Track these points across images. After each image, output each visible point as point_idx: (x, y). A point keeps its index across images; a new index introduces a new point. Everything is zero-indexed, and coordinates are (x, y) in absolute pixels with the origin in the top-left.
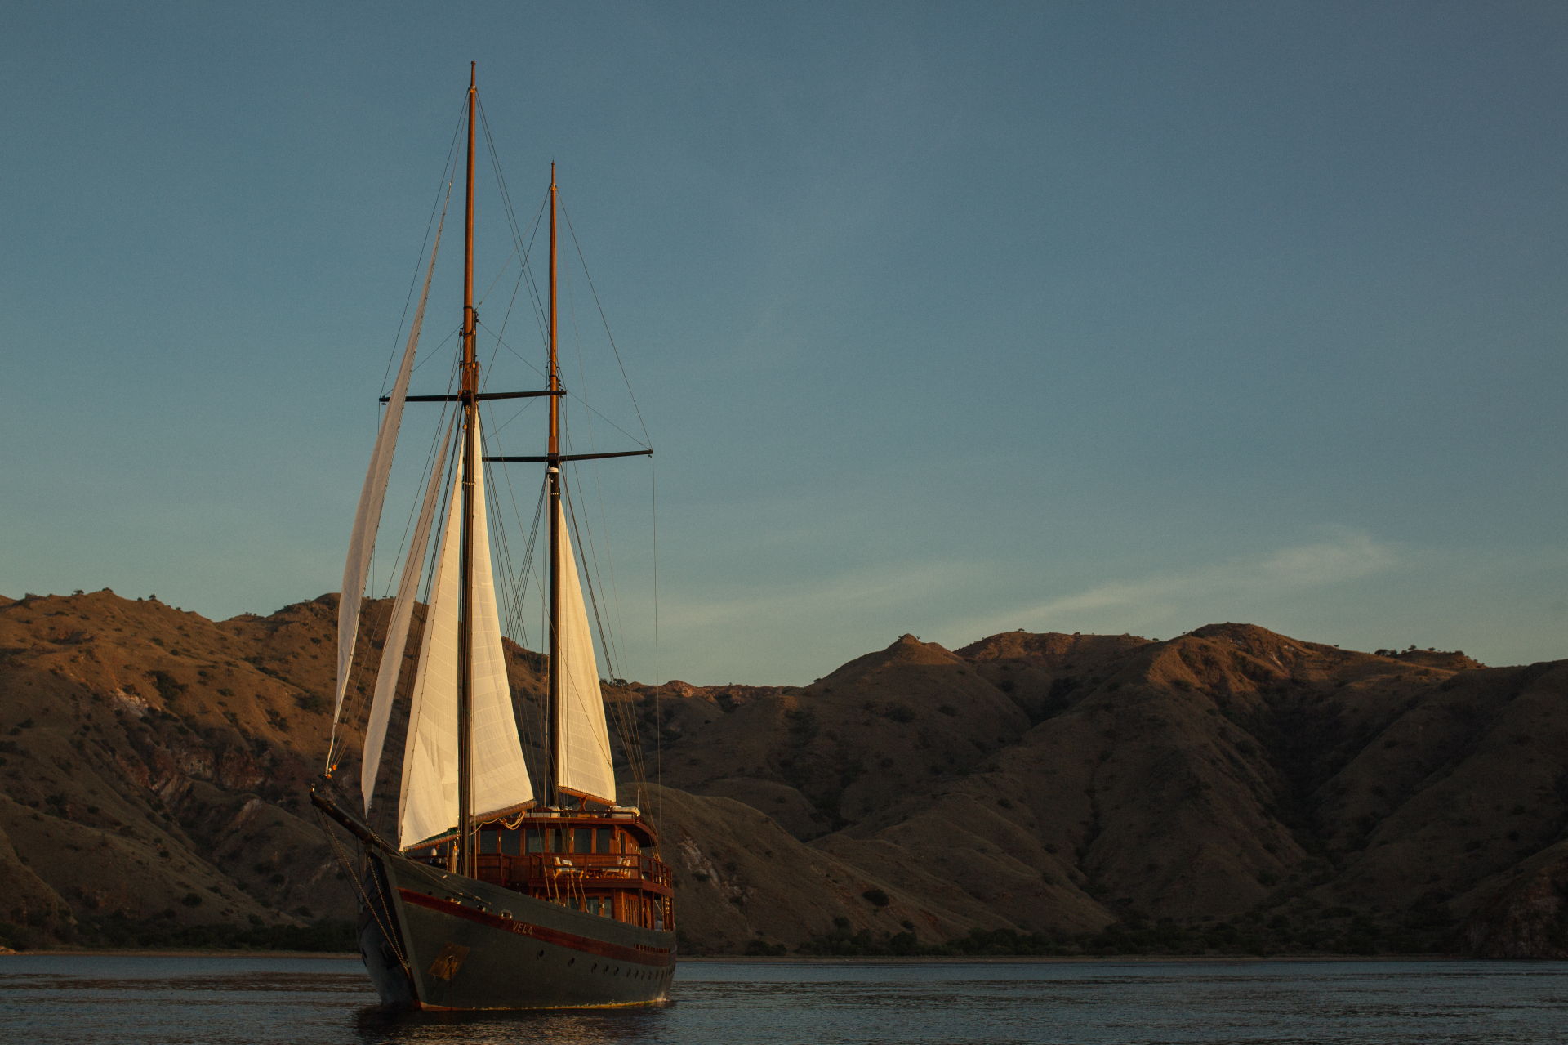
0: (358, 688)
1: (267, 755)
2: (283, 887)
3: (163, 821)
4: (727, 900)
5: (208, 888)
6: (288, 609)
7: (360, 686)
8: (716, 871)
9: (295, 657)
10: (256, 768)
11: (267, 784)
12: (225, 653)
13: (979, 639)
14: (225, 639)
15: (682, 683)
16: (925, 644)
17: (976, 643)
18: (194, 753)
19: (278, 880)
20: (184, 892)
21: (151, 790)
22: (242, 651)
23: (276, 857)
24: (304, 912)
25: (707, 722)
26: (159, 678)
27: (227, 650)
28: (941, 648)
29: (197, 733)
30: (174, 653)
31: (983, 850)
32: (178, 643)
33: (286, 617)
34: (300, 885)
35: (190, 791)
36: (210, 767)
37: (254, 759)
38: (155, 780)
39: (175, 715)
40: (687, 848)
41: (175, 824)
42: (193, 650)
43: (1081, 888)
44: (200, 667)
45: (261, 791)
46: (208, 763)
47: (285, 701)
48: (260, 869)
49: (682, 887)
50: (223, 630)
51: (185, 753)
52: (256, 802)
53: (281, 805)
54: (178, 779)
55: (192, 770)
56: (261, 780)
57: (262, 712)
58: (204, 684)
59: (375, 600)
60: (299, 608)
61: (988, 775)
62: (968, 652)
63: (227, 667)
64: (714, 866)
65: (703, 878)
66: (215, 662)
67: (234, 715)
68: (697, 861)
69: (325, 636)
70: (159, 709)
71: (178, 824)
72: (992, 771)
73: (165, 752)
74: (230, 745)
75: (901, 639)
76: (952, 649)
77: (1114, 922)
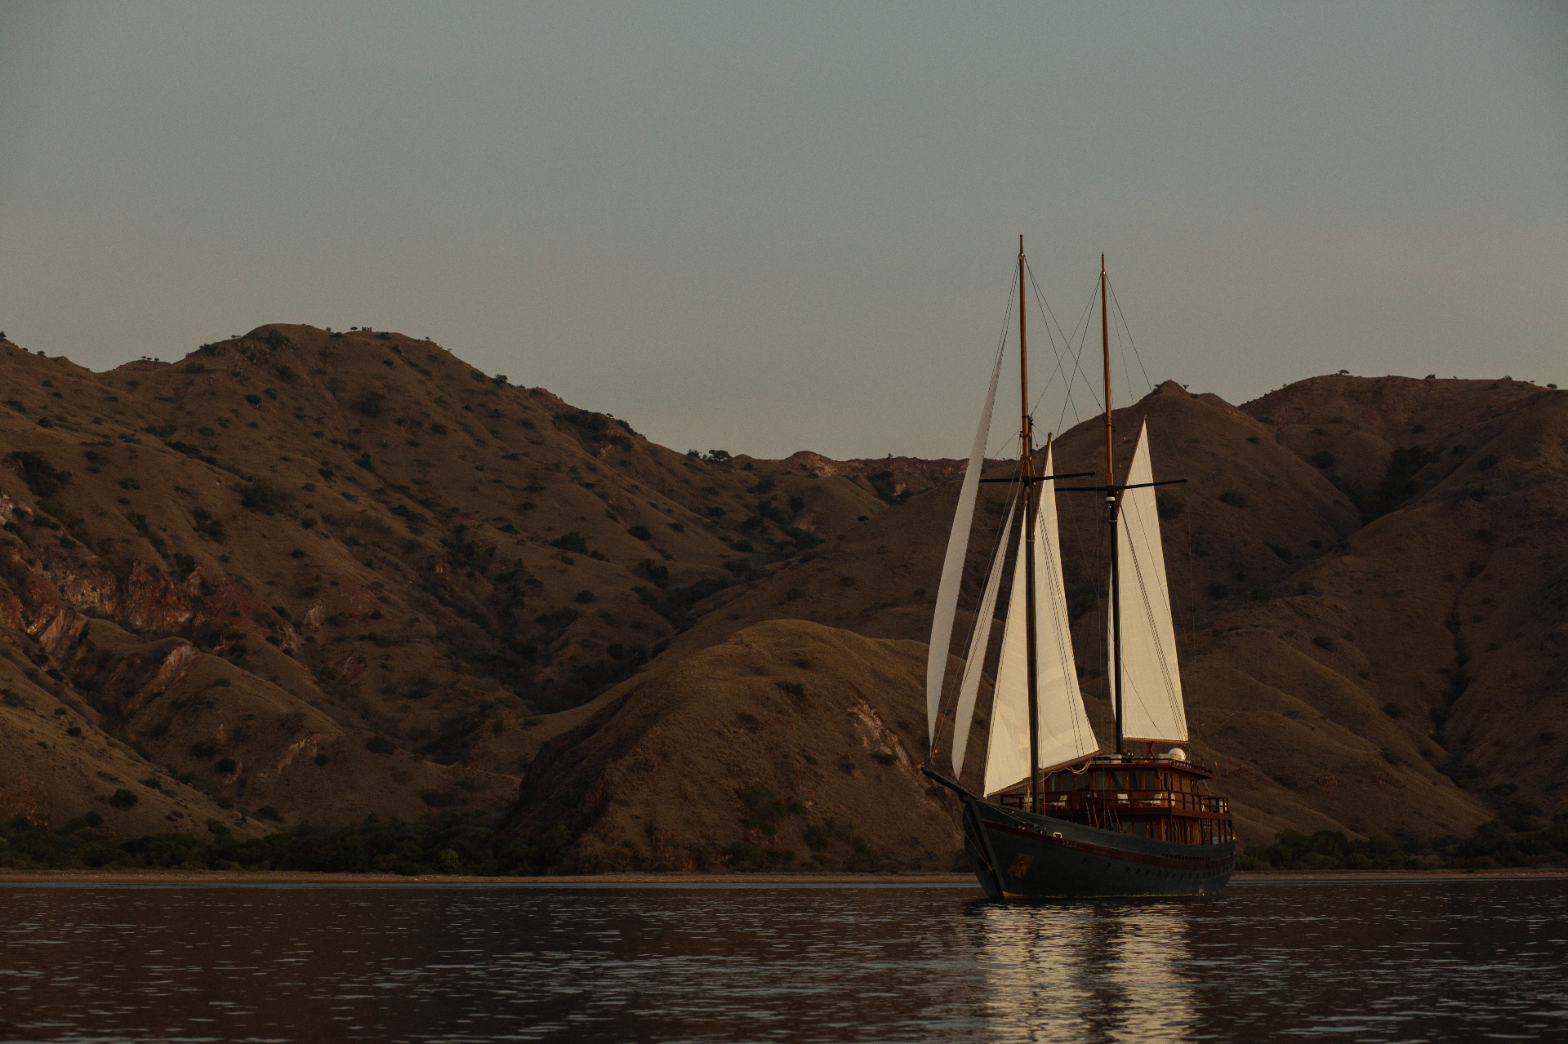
0: (321, 472)
1: (194, 579)
2: (235, 777)
3: (50, 680)
4: (923, 791)
5: (141, 782)
6: (208, 350)
7: (324, 468)
8: (904, 748)
9: (222, 425)
10: (179, 599)
11: (197, 622)
12: (117, 422)
13: (1279, 387)
14: (114, 399)
15: (815, 455)
16: (1195, 396)
17: (1274, 393)
18: (86, 577)
19: (227, 767)
20: (111, 789)
21: (27, 634)
22: (141, 417)
23: (221, 733)
24: (267, 813)
25: (862, 519)
26: (26, 464)
27: (118, 417)
28: (1220, 401)
29: (88, 546)
30: (44, 423)
31: (1291, 714)
32: (45, 407)
33: (208, 363)
34: (262, 775)
35: (84, 634)
36: (110, 599)
37: (175, 584)
38: (31, 619)
39: (53, 520)
40: (862, 716)
41: (67, 684)
42: (70, 418)
43: (1440, 770)
44: (84, 444)
45: (187, 631)
46: (106, 591)
47: (217, 495)
48: (200, 751)
49: (857, 773)
50: (110, 384)
51: (72, 577)
52: (186, 650)
53: (220, 654)
54: (65, 617)
55: (82, 603)
56: (187, 615)
57: (183, 512)
58: (95, 471)
59: (338, 335)
60: (225, 349)
61: (1298, 600)
62: (1264, 408)
63: (125, 444)
64: (901, 743)
65: (888, 761)
66: (105, 436)
67: (141, 518)
68: (877, 734)
69: (267, 391)
70: (30, 510)
71: (71, 685)
72: (1304, 593)
73: (42, 576)
74: (139, 564)
75: (1159, 389)
76: (1237, 404)
77: (1489, 820)
